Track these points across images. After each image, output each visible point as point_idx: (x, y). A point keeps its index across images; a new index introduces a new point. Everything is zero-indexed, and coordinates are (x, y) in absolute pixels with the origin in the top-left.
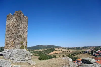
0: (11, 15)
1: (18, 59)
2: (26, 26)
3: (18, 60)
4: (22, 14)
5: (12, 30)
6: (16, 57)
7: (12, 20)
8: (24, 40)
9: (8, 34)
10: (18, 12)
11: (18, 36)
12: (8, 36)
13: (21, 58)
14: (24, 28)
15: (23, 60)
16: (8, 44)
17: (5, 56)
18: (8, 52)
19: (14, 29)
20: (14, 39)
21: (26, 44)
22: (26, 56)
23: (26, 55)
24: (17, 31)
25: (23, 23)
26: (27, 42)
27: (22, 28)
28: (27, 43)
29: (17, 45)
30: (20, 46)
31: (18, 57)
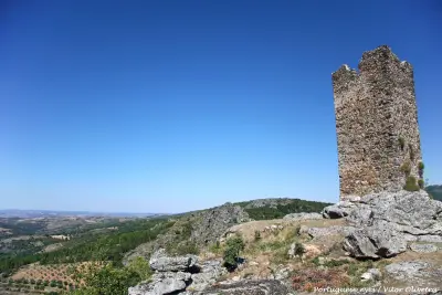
0: (347, 69)
1: (406, 228)
2: (411, 101)
3: (406, 232)
4: (392, 55)
5: (361, 124)
6: (397, 220)
7: (356, 89)
8: (412, 158)
9: (347, 139)
10: (375, 54)
11: (392, 144)
12: (348, 150)
13: (417, 223)
14: (406, 110)
15: (425, 232)
16: (351, 178)
17: (353, 219)
18: (363, 205)
19: (371, 120)
20: (377, 158)
21: (421, 173)
22: (435, 218)
23: (434, 213)
24: (383, 125)
25: (400, 90)
26: (420, 163)
27: (398, 111)
28: (421, 167)
29: (390, 177)
30: (403, 180)
31: (405, 222)
